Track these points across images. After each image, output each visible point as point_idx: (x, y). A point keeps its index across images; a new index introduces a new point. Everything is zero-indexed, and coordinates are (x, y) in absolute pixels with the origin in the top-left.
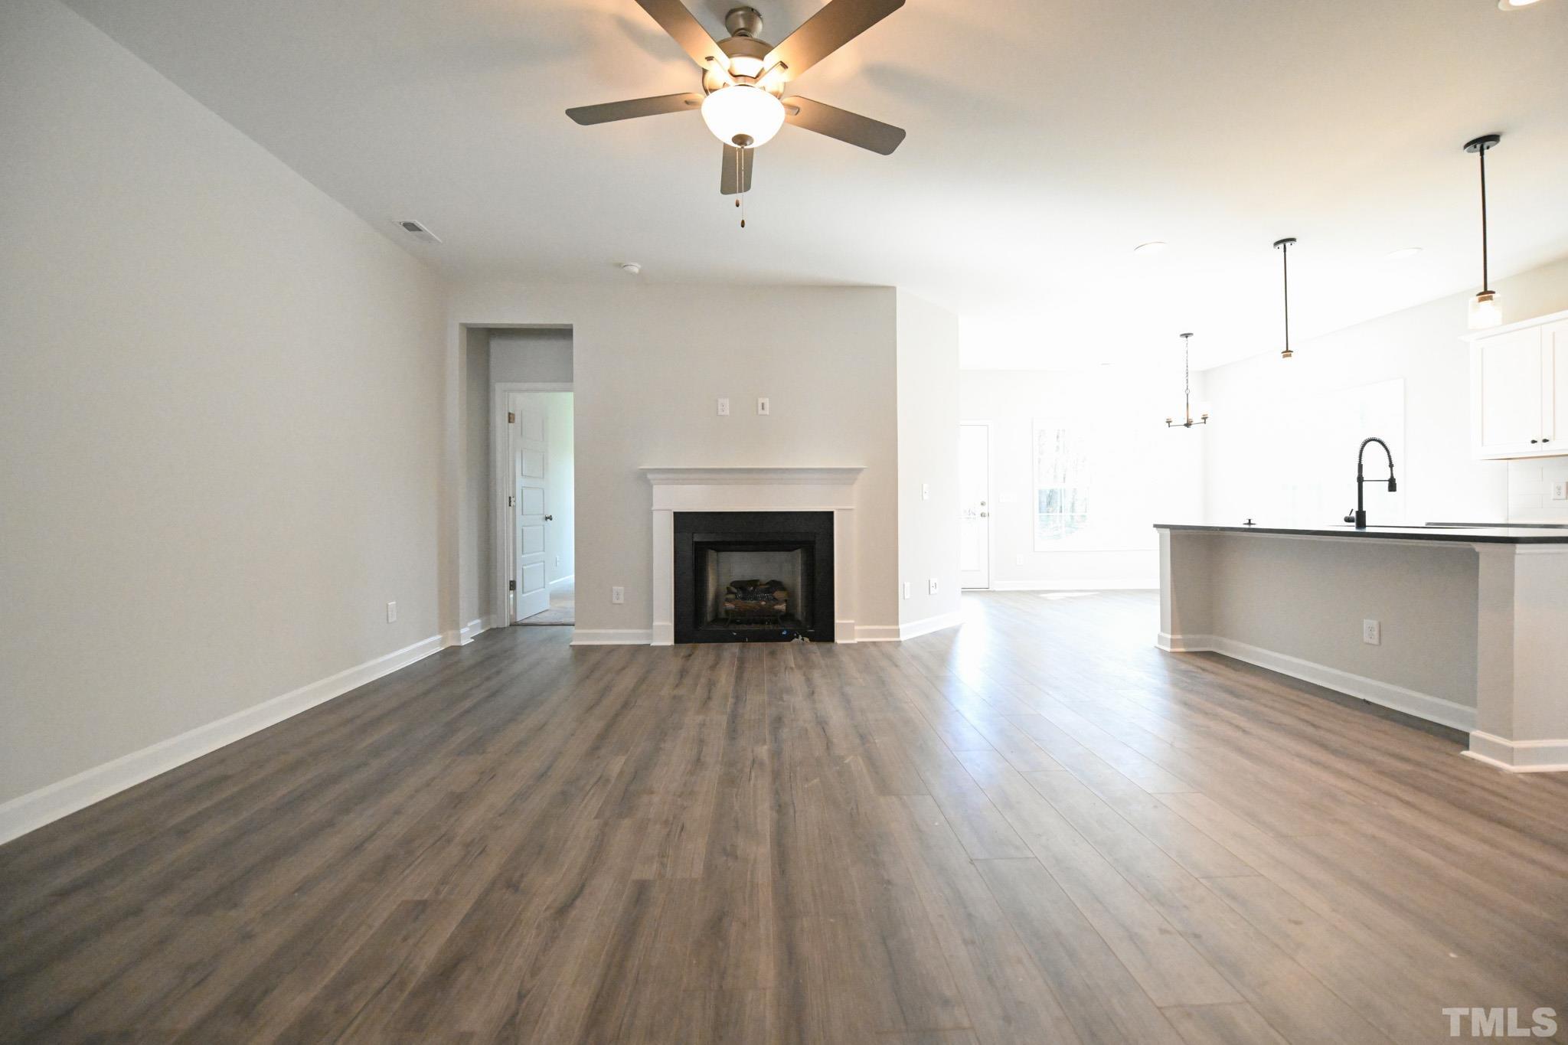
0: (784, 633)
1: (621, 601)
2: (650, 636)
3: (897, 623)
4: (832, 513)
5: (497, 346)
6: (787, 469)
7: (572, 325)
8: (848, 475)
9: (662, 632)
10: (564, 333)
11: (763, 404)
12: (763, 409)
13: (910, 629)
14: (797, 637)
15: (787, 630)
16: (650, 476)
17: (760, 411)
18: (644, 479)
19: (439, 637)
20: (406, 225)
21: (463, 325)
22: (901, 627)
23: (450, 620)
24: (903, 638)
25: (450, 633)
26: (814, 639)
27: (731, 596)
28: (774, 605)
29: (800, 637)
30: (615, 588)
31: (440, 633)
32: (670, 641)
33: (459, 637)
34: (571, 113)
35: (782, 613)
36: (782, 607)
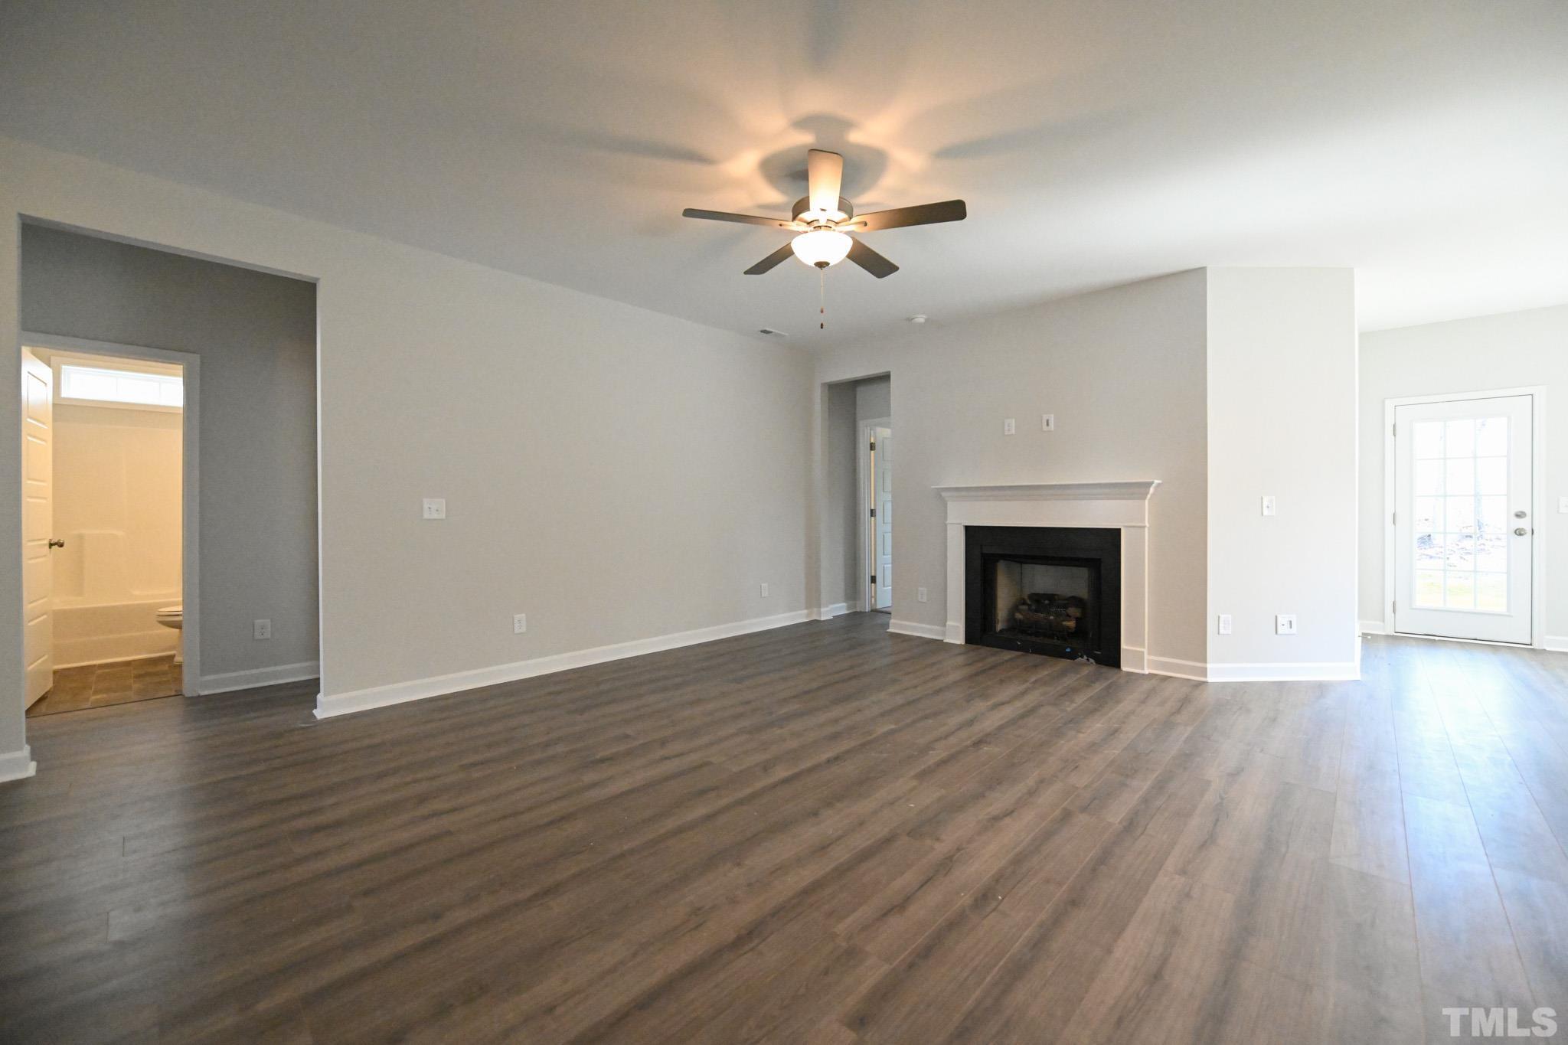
0: (1068, 650)
1: (925, 600)
2: (944, 634)
3: (1205, 661)
4: (1119, 530)
5: (861, 392)
6: (1065, 485)
7: (889, 372)
8: (1136, 490)
9: (955, 632)
10: (885, 378)
11: (1048, 421)
12: (1048, 425)
13: (1220, 671)
14: (1082, 657)
15: (1071, 648)
16: (944, 494)
17: (1045, 428)
18: (940, 497)
19: (805, 611)
20: (762, 331)
21: (824, 385)
22: (1209, 666)
23: (813, 599)
24: (1210, 679)
25: (815, 610)
26: (1100, 661)
27: (1025, 607)
28: (1064, 621)
29: (1085, 657)
30: (920, 589)
31: (807, 608)
32: (960, 640)
33: (819, 614)
34: (746, 273)
35: (1070, 631)
36: (1071, 624)
